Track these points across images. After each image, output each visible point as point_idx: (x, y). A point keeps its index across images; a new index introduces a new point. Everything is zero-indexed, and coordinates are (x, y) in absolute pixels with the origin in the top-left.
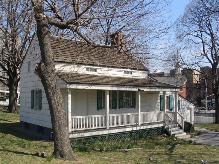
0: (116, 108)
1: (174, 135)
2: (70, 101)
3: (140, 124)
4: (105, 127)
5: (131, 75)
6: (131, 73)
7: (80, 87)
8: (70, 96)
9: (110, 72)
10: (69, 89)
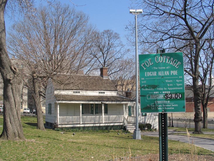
0: (93, 113)
1: (128, 130)
2: (58, 108)
3: (103, 123)
4: (79, 123)
5: (104, 94)
6: (104, 93)
7: (64, 102)
8: (58, 106)
9: (89, 93)
10: (58, 103)
